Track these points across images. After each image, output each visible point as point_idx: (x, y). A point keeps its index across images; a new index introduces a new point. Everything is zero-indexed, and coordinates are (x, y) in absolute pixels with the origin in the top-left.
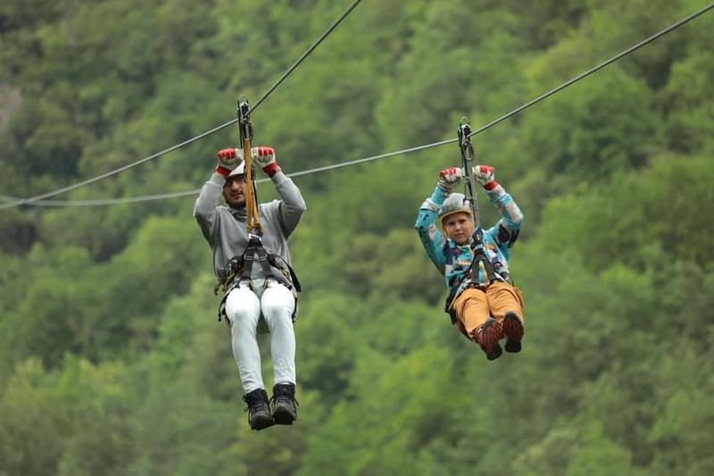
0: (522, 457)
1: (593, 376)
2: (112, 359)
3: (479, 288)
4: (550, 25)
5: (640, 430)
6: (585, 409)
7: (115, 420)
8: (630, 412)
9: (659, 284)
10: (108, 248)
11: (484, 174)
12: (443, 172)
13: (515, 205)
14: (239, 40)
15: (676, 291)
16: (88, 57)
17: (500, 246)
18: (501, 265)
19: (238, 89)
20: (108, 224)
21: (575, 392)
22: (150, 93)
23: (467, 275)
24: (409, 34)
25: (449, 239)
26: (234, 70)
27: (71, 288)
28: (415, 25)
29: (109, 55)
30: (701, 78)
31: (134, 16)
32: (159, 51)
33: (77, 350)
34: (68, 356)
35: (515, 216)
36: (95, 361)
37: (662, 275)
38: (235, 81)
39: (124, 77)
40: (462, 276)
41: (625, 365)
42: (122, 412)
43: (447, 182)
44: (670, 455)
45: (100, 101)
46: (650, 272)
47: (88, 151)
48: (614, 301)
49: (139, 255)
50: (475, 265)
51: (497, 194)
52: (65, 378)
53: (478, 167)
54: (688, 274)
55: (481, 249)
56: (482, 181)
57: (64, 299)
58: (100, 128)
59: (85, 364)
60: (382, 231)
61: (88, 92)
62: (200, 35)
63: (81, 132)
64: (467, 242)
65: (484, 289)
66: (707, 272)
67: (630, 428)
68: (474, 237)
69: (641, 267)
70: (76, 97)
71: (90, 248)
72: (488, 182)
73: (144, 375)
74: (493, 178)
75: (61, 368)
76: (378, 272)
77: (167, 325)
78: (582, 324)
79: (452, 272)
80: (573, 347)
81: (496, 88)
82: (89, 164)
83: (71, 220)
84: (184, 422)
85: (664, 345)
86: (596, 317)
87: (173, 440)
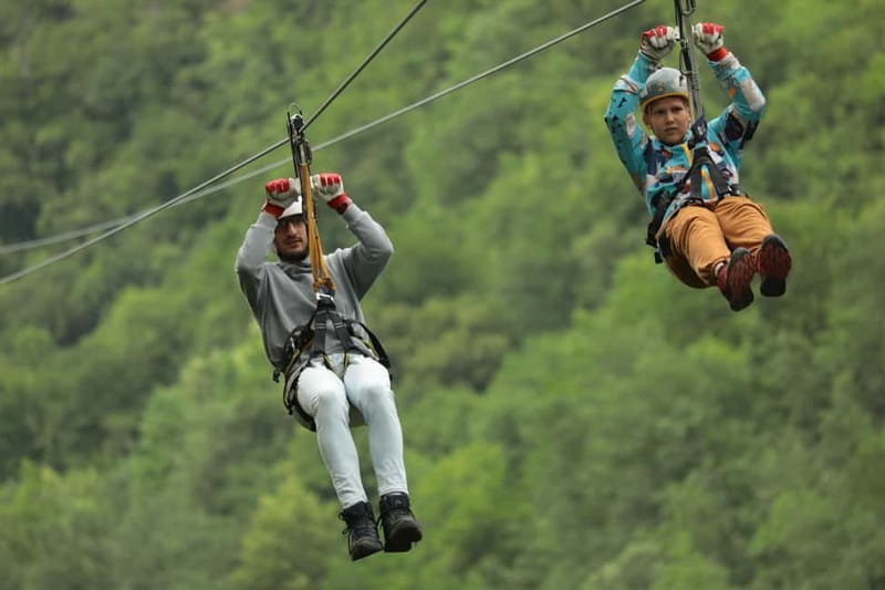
0: (593, 578)
1: (679, 475)
2: (83, 467)
3: (703, 205)
4: (619, 44)
5: (738, 541)
6: (671, 517)
7: (86, 542)
8: (725, 520)
9: (758, 361)
10: (75, 328)
11: (708, 35)
12: (648, 33)
13: (754, 84)
14: (235, 67)
15: (778, 370)
16: (46, 91)
17: (727, 146)
18: (731, 175)
19: (234, 127)
20: (75, 298)
21: (657, 496)
22: (124, 135)
23: (681, 187)
24: (444, 56)
25: (653, 137)
26: (227, 106)
27: (30, 379)
28: (452, 46)
29: (73, 88)
30: (805, 107)
31: (102, 39)
32: (135, 82)
33: (37, 456)
34: (27, 464)
35: (755, 100)
36: (60, 468)
37: (762, 350)
38: (231, 117)
39: (92, 115)
40: (671, 191)
41: (718, 463)
42: (96, 531)
43: (654, 48)
44: (775, 572)
45: (62, 146)
46: (747, 345)
47: (47, 208)
48: (703, 383)
49: (114, 336)
50: (694, 172)
51: (728, 66)
52: (22, 491)
53: (700, 26)
54: (794, 348)
55: (705, 148)
56: (704, 46)
57: (21, 393)
58: (63, 179)
59: (48, 474)
60: (415, 300)
61: (47, 134)
62: (186, 61)
63: (39, 185)
64: (682, 141)
65: (711, 207)
66: (816, 344)
67: (725, 539)
68: (694, 130)
69: (735, 341)
70: (32, 140)
71: (52, 328)
72: (715, 48)
73: (123, 485)
74: (721, 42)
75: (17, 478)
76: (411, 351)
77: (150, 422)
78: (664, 411)
79: (657, 185)
80: (654, 441)
81: (554, 122)
82: (49, 225)
83: (27, 295)
84: (173, 544)
85: (766, 437)
86: (682, 403)
87: (160, 566)
